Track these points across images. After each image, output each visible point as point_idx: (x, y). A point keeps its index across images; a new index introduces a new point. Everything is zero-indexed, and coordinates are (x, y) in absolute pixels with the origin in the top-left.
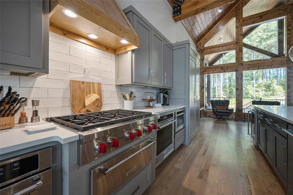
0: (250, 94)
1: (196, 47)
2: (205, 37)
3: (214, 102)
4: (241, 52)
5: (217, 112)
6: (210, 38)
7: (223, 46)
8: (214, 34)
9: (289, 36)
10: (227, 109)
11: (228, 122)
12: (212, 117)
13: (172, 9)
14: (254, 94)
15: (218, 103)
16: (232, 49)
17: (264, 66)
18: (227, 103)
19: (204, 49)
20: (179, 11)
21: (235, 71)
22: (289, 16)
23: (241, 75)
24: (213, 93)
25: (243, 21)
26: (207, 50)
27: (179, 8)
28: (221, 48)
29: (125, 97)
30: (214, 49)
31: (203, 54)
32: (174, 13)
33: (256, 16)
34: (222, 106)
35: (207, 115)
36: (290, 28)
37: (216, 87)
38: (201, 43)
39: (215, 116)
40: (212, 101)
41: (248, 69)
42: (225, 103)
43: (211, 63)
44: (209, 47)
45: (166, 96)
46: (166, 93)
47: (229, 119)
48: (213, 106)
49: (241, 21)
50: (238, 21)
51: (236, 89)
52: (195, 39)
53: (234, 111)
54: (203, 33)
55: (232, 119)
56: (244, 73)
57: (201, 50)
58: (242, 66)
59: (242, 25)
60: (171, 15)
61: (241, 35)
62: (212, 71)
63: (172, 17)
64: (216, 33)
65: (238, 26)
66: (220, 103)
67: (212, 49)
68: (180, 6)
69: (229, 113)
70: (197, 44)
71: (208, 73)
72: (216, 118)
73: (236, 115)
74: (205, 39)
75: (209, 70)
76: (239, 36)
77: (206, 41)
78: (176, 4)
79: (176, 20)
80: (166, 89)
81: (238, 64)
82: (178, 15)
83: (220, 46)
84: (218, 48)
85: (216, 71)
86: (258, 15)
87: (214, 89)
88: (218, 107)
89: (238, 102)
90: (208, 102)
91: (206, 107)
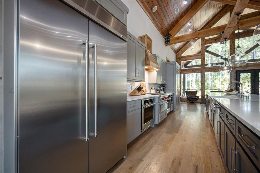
0: (217, 87)
1: (176, 56)
2: (182, 49)
3: (188, 92)
4: (204, 61)
5: (190, 98)
6: (185, 50)
7: (193, 56)
8: (188, 48)
9: (231, 53)
10: (196, 96)
11: (196, 104)
12: (187, 102)
13: (164, 39)
14: (220, 87)
15: (190, 93)
16: (199, 58)
17: (217, 70)
18: (196, 92)
19: (181, 58)
20: (169, 41)
21: (200, 72)
22: (231, 41)
23: (204, 75)
24: (187, 86)
25: (206, 41)
26: (183, 58)
27: (168, 39)
28: (192, 57)
29: (152, 88)
30: (188, 58)
31: (181, 61)
32: (166, 42)
33: (213, 39)
34: (193, 94)
35: (184, 101)
36: (232, 48)
37: (189, 81)
38: (179, 53)
39: (188, 101)
40: (186, 92)
41: (209, 71)
42: (195, 93)
43: (186, 64)
44: (184, 56)
45: (165, 88)
46: (164, 87)
47: (197, 103)
48: (187, 94)
49: (204, 41)
50: (202, 41)
51: (201, 84)
52: (175, 51)
53: (200, 97)
54: (181, 47)
55: (199, 103)
56: (206, 73)
57: (179, 58)
58: (205, 70)
59: (205, 44)
60: (164, 43)
61: (204, 50)
62: (187, 72)
63: (164, 44)
64: (189, 47)
65: (202, 44)
66: (191, 93)
67: (186, 58)
68: (169, 39)
69: (196, 98)
70: (177, 54)
71: (184, 73)
72: (189, 102)
73: (201, 100)
74: (182, 51)
75: (184, 71)
76: (203, 50)
77: (183, 52)
78: (167, 37)
79: (166, 45)
80: (164, 85)
81: (202, 68)
82: (168, 43)
83: (191, 56)
84: (190, 57)
85: (189, 72)
86: (214, 39)
87: (188, 82)
88: (190, 95)
89: (203, 92)
90: (184, 93)
91: (182, 96)
